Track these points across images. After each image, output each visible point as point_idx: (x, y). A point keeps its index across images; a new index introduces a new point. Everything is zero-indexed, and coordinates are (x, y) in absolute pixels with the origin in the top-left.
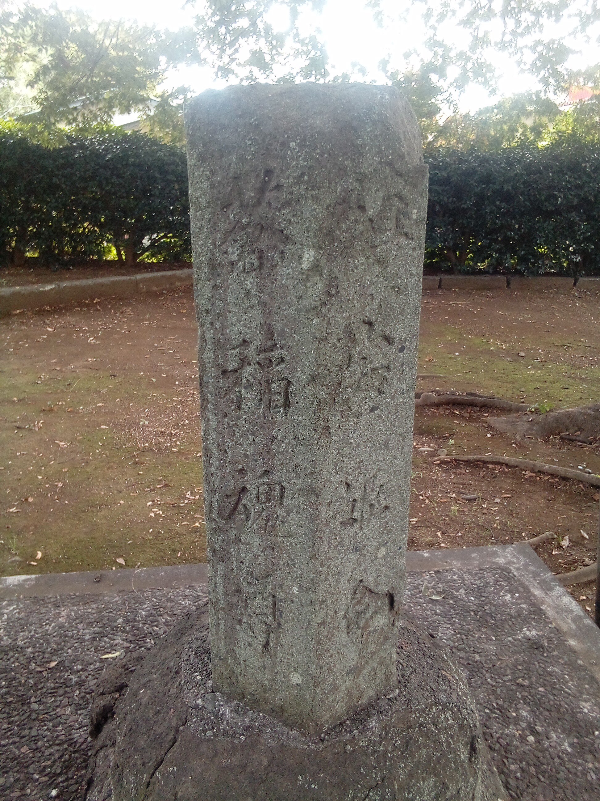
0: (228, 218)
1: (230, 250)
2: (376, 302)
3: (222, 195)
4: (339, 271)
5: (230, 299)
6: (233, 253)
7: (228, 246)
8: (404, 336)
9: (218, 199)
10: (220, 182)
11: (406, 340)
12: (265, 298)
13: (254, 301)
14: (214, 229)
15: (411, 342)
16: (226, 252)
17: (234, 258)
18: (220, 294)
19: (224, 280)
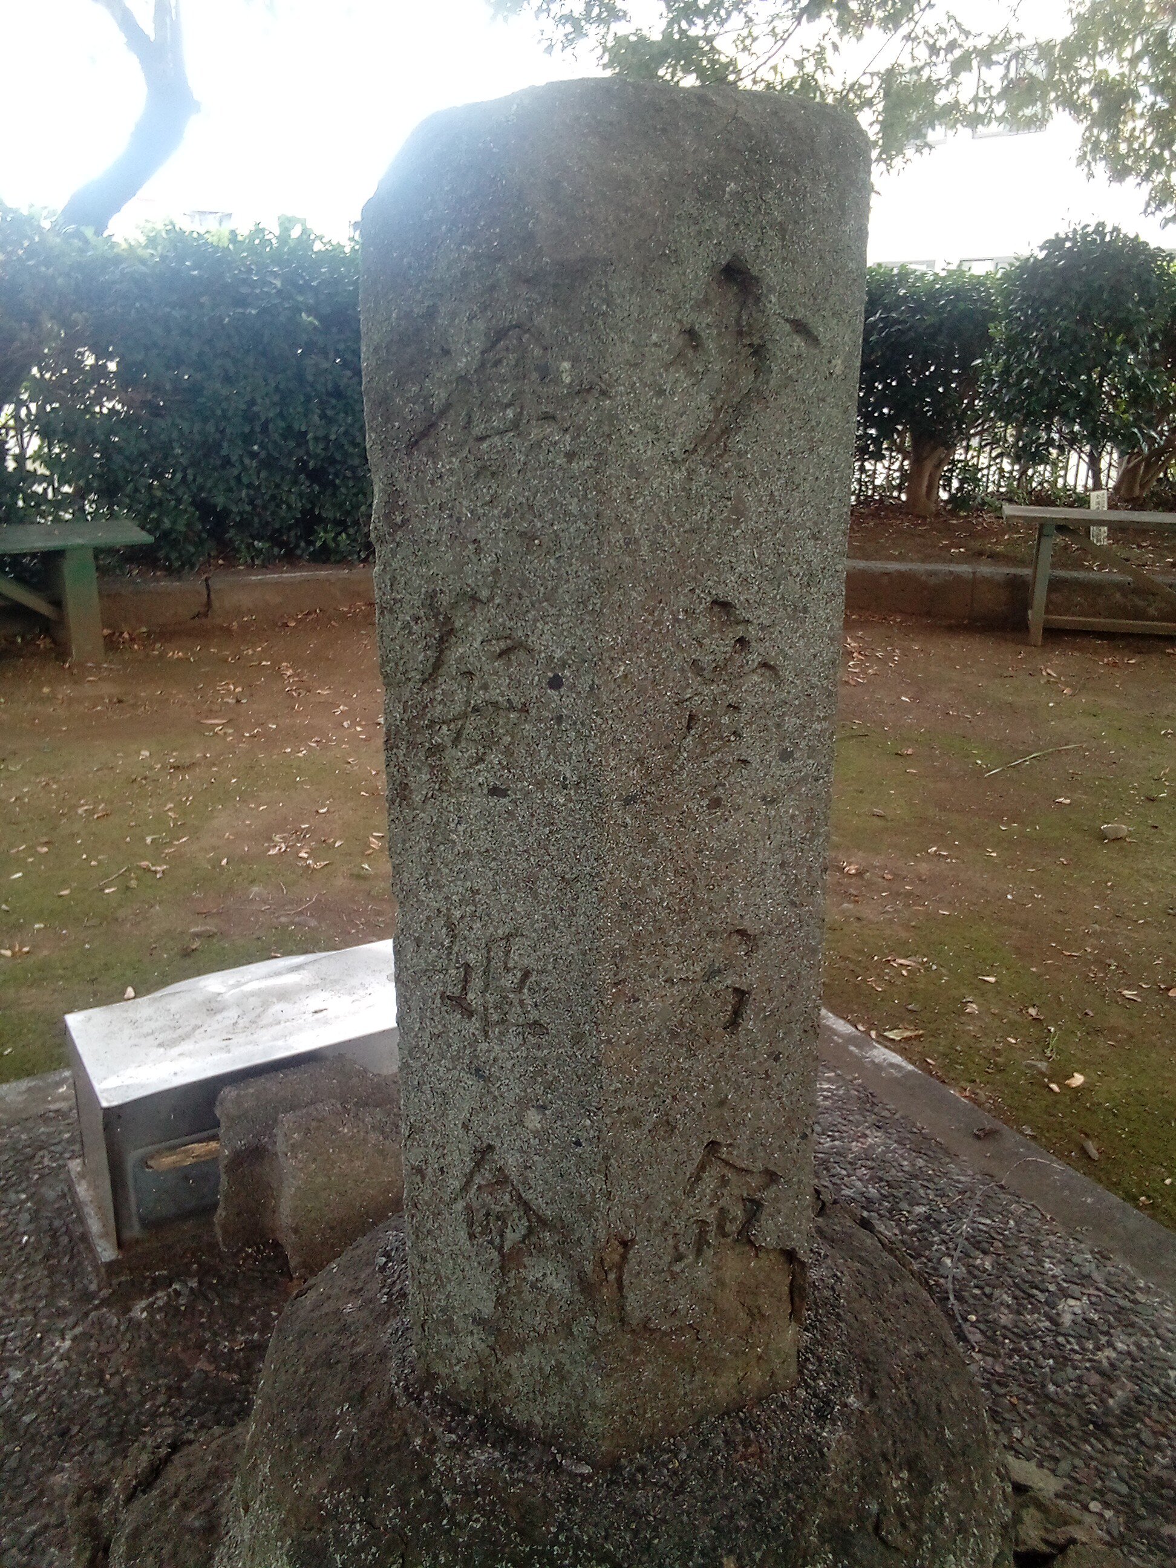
2: (488, 560)
4: (408, 480)
8: (558, 654)
11: (564, 664)
15: (577, 674)
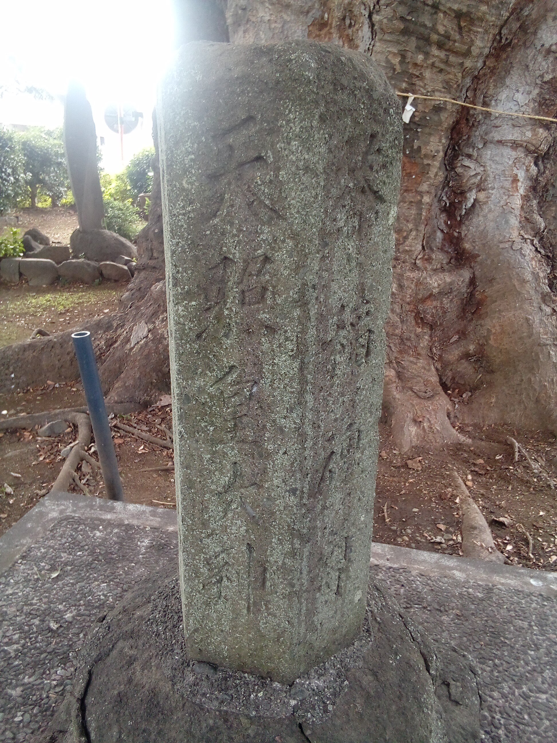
0: (339, 183)
1: (339, 216)
3: (336, 160)
5: (335, 268)
6: (341, 219)
7: (337, 213)
9: (333, 164)
10: (336, 146)
12: (362, 258)
13: (354, 264)
14: (327, 196)
16: (335, 220)
17: (341, 224)
18: (327, 264)
19: (331, 249)
